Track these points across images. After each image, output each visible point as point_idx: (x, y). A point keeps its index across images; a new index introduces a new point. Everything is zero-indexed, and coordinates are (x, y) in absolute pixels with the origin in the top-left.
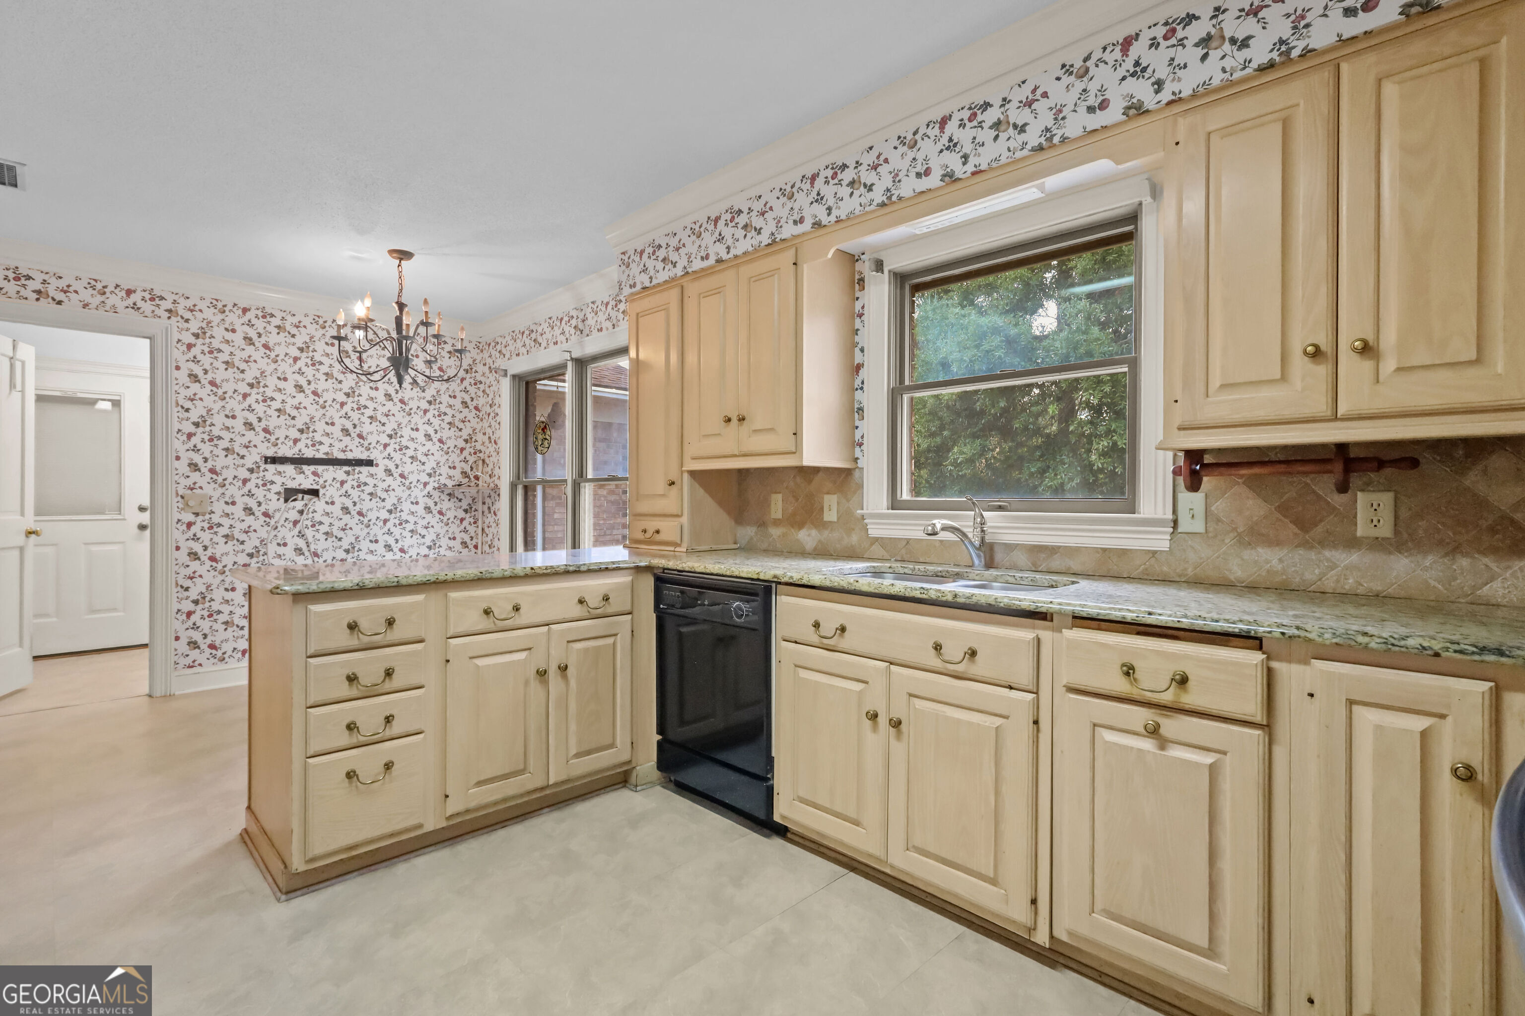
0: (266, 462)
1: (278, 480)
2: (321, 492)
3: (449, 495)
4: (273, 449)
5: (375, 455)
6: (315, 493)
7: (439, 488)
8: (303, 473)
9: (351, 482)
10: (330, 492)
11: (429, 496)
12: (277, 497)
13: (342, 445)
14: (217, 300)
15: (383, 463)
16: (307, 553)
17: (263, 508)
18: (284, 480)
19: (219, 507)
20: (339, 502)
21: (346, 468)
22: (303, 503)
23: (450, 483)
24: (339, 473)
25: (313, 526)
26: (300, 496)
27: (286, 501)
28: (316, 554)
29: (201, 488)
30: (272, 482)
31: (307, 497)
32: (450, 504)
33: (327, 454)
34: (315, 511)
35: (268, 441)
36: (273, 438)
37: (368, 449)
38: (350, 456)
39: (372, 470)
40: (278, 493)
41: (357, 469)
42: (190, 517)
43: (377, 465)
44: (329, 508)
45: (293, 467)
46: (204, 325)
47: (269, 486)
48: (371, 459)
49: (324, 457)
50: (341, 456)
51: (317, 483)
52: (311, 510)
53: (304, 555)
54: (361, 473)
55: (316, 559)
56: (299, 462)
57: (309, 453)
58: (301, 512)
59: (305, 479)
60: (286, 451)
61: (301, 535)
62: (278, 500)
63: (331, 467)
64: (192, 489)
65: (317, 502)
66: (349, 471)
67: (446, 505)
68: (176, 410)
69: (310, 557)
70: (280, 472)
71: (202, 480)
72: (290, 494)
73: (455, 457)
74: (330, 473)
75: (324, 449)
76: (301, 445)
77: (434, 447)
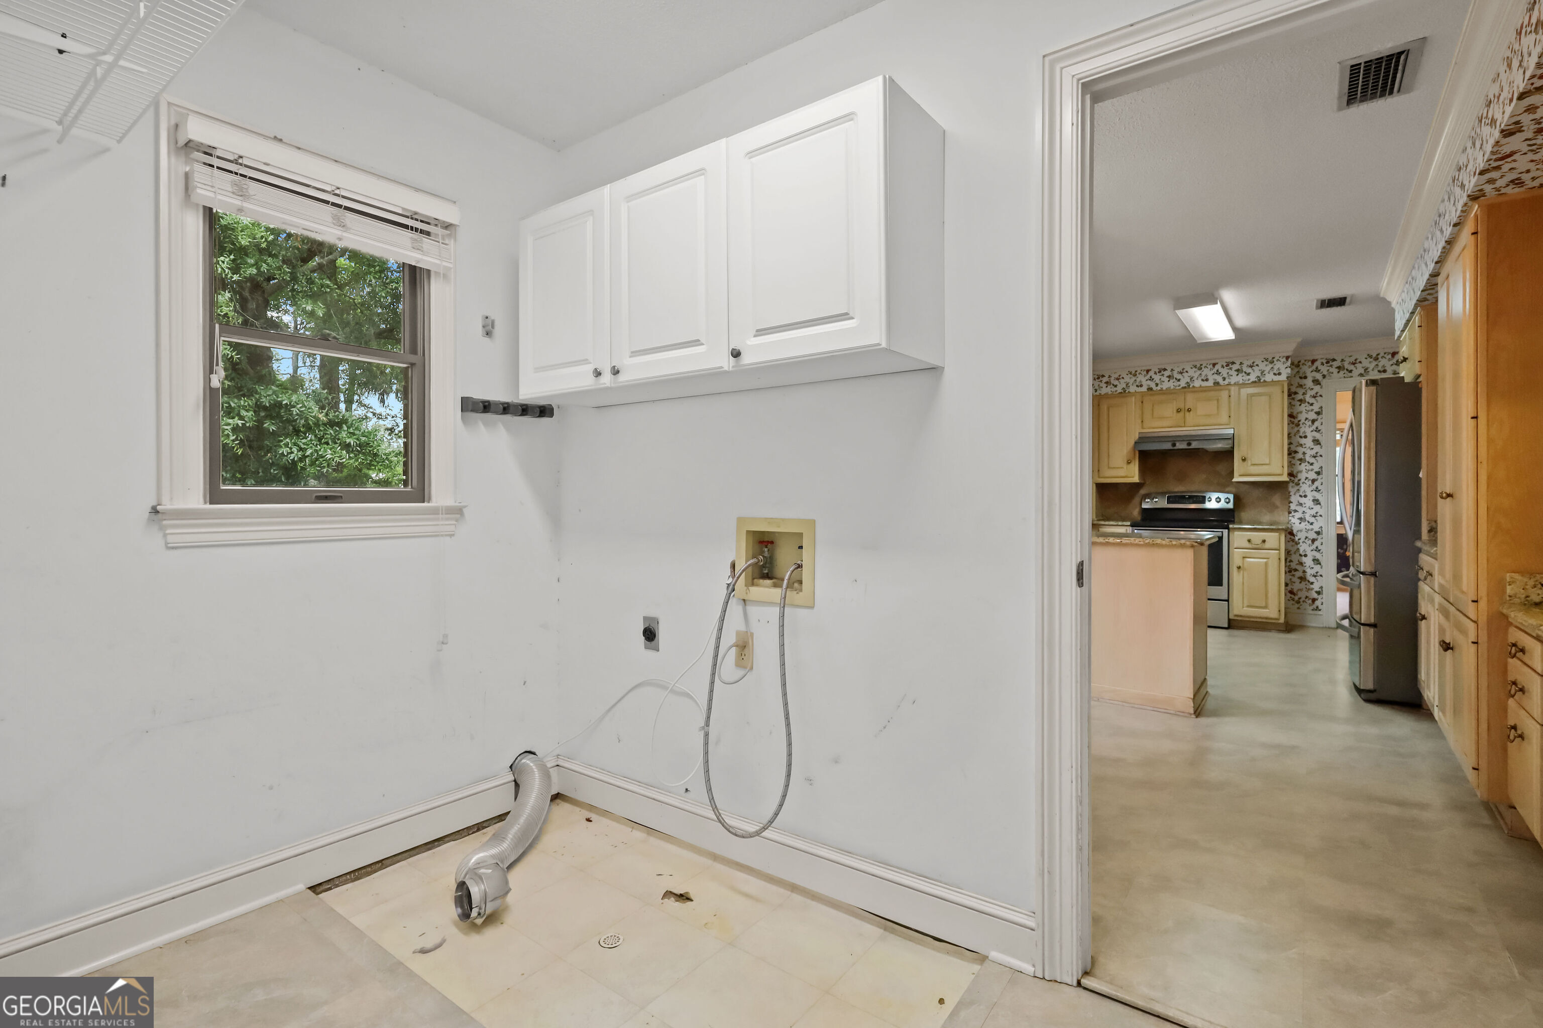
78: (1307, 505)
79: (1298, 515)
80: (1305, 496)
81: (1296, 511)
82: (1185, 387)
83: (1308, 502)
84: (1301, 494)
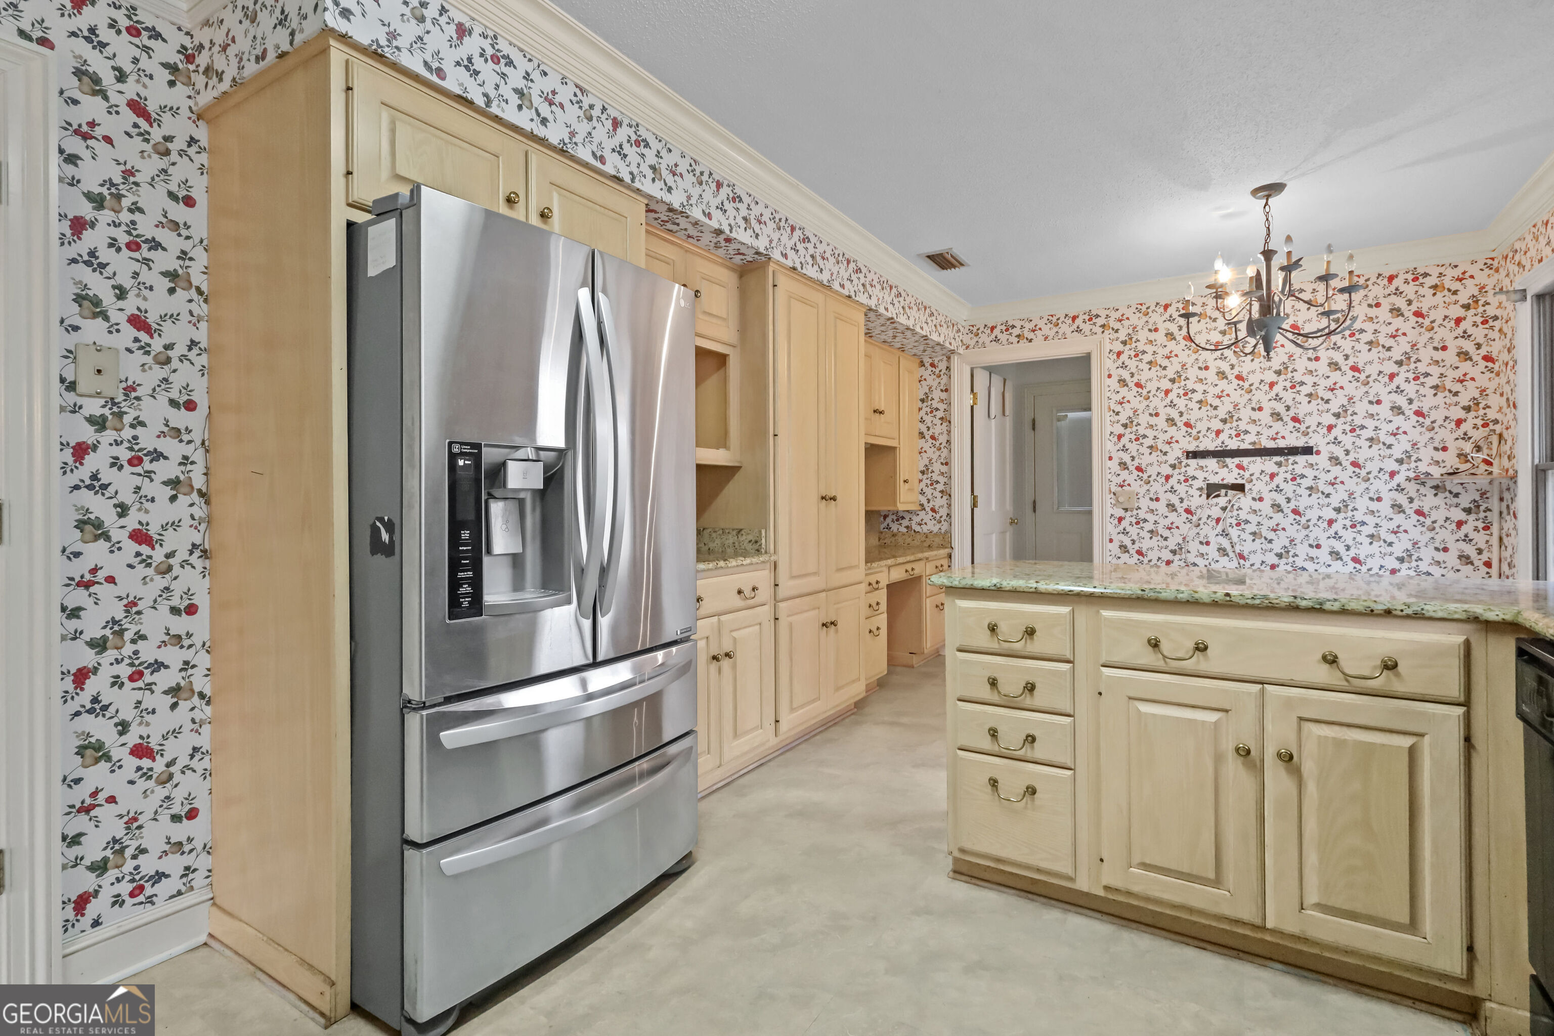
0: (1188, 458)
1: (1200, 475)
2: (1247, 487)
3: (1436, 487)
4: (1195, 443)
5: (1317, 440)
6: (1240, 488)
7: (1417, 478)
8: (1227, 466)
9: (1283, 474)
10: (1259, 486)
11: (1399, 489)
12: (1199, 493)
13: (1271, 433)
14: (1141, 304)
15: (1326, 450)
16: (1231, 554)
17: (1185, 505)
18: (1206, 475)
19: (1145, 503)
20: (1269, 498)
21: (1277, 459)
22: (1227, 499)
23: (1436, 472)
24: (1269, 464)
25: (1238, 524)
26: (1223, 492)
27: (1208, 497)
28: (1241, 556)
29: (1129, 485)
30: (1194, 478)
31: (1230, 492)
32: (1439, 500)
33: (1254, 443)
34: (1240, 509)
35: (1190, 435)
36: (1194, 432)
37: (1306, 434)
38: (1282, 444)
39: (1311, 459)
40: (1201, 489)
41: (1292, 459)
42: (1121, 513)
43: (1318, 453)
44: (1257, 505)
45: (1215, 460)
46: (1130, 331)
47: (1190, 482)
48: (1311, 445)
49: (1251, 447)
50: (1271, 445)
51: (1242, 477)
52: (1235, 507)
53: (1228, 556)
54: (1296, 463)
55: (1242, 562)
56: (1222, 454)
57: (1233, 445)
58: (1224, 509)
59: (1228, 473)
60: (1209, 444)
61: (1225, 534)
62: (1200, 496)
63: (1258, 459)
64: (1122, 486)
65: (1243, 499)
66: (1281, 462)
67: (1429, 501)
68: (1109, 414)
69: (1234, 559)
70: (1202, 467)
71: (1130, 477)
72: (1212, 490)
73: (1446, 435)
74: (1256, 465)
75: (1250, 438)
76: (1223, 437)
77: (1408, 423)
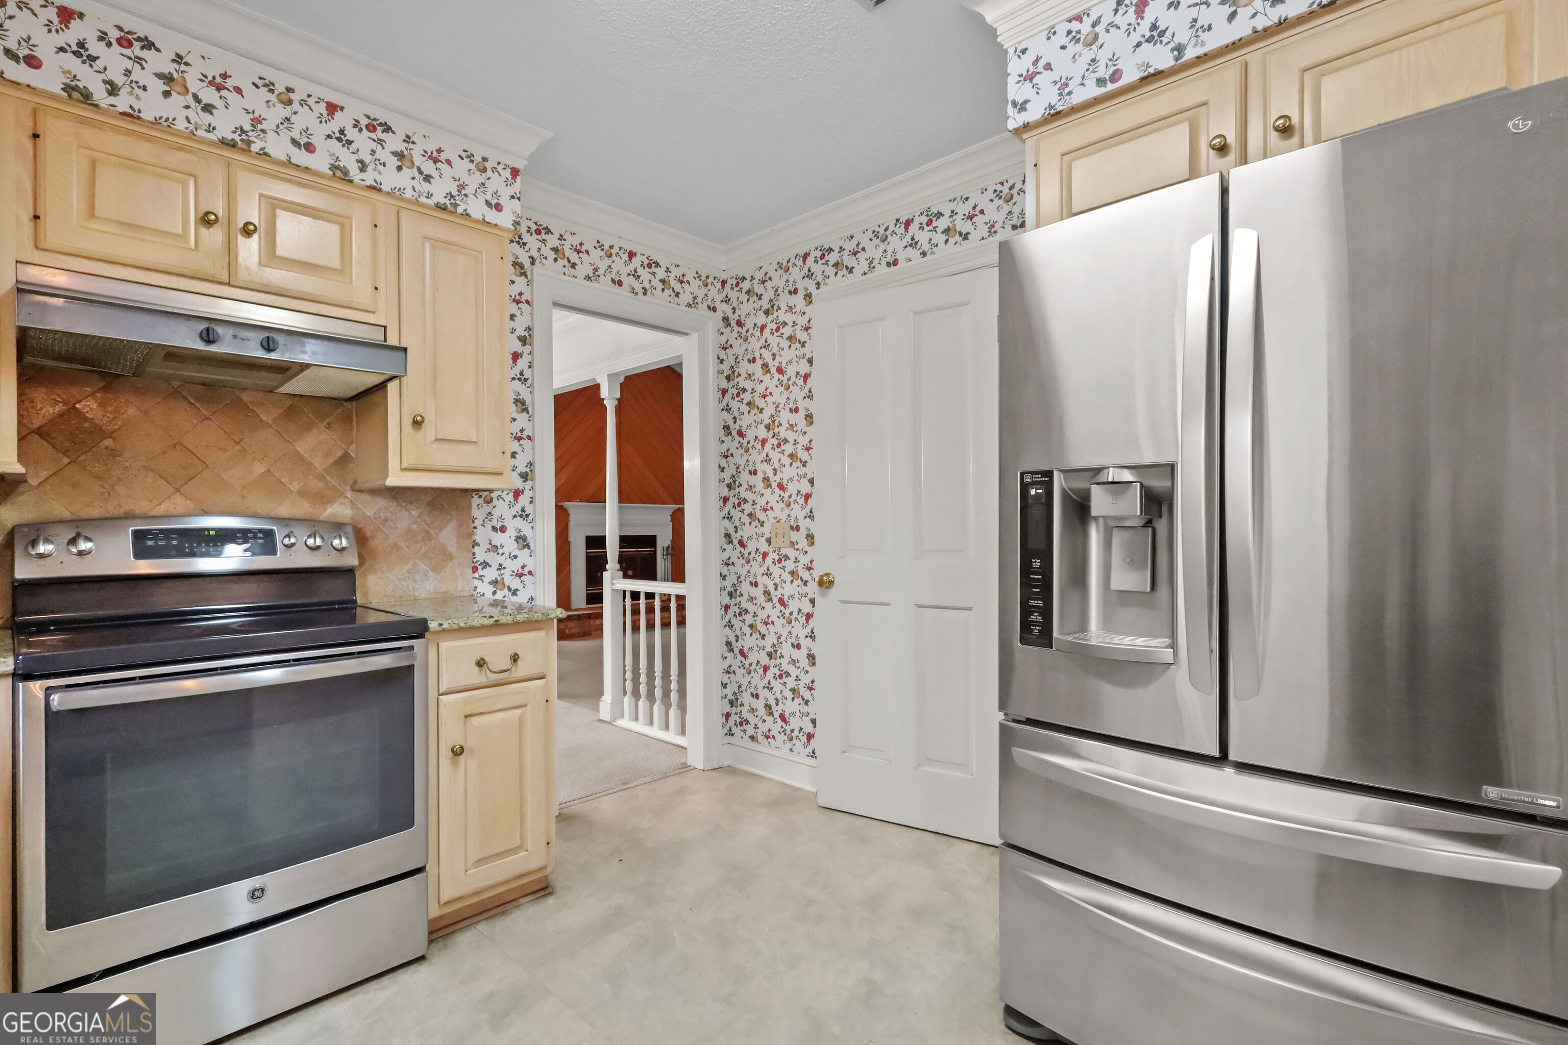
78: (506, 550)
79: (490, 574)
80: (503, 529)
81: (486, 565)
82: (232, 145)
83: (507, 541)
84: (494, 523)
